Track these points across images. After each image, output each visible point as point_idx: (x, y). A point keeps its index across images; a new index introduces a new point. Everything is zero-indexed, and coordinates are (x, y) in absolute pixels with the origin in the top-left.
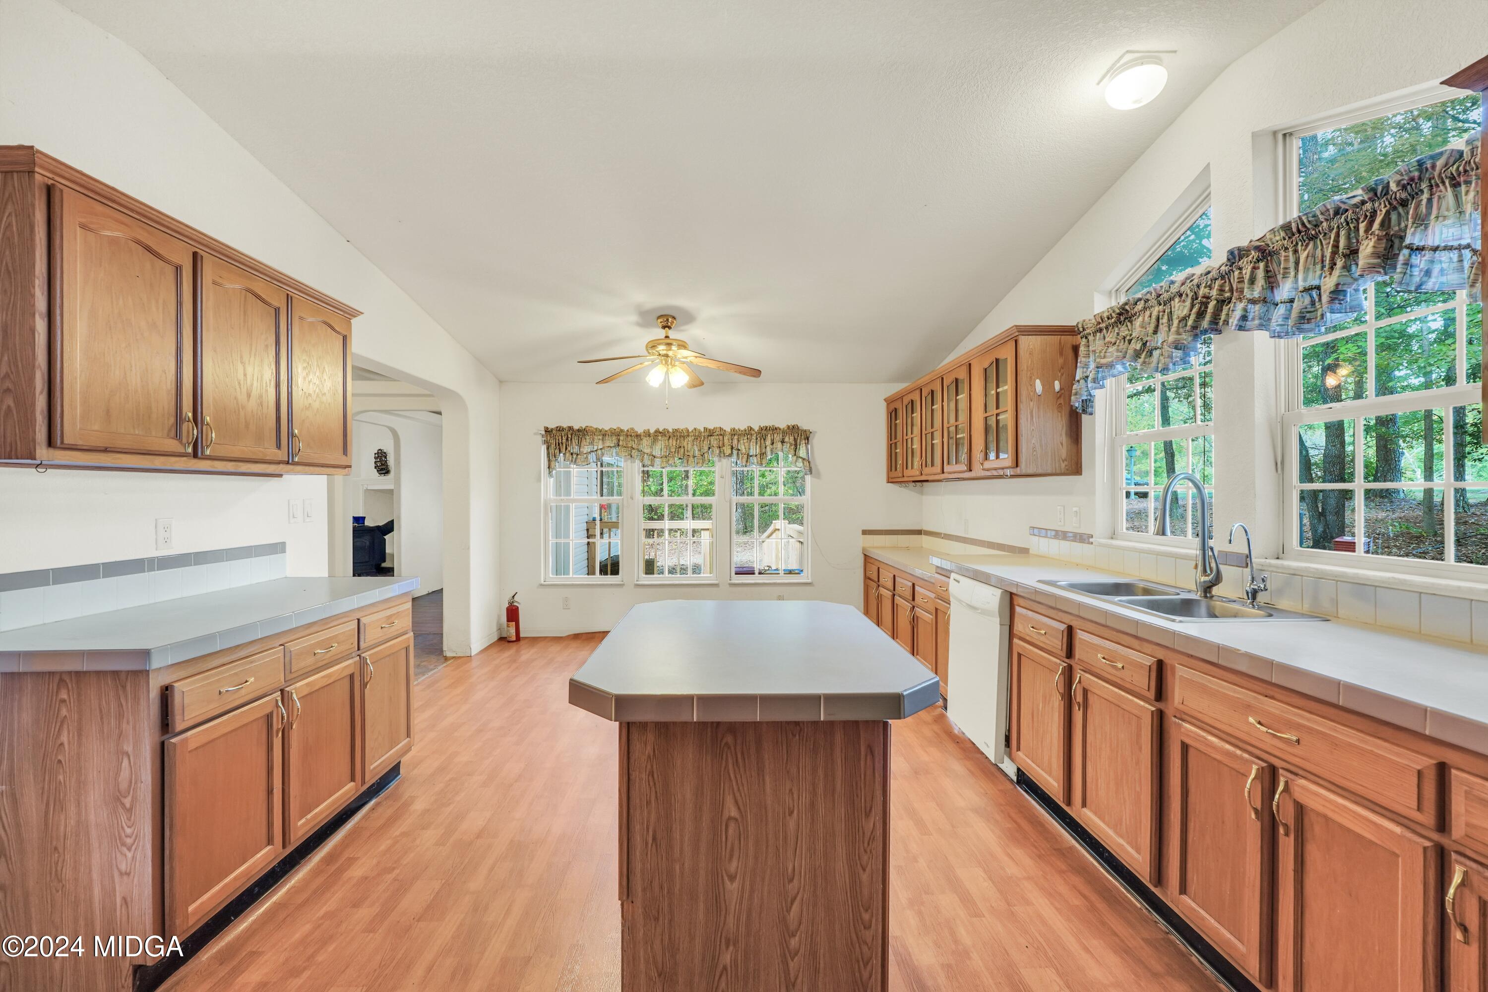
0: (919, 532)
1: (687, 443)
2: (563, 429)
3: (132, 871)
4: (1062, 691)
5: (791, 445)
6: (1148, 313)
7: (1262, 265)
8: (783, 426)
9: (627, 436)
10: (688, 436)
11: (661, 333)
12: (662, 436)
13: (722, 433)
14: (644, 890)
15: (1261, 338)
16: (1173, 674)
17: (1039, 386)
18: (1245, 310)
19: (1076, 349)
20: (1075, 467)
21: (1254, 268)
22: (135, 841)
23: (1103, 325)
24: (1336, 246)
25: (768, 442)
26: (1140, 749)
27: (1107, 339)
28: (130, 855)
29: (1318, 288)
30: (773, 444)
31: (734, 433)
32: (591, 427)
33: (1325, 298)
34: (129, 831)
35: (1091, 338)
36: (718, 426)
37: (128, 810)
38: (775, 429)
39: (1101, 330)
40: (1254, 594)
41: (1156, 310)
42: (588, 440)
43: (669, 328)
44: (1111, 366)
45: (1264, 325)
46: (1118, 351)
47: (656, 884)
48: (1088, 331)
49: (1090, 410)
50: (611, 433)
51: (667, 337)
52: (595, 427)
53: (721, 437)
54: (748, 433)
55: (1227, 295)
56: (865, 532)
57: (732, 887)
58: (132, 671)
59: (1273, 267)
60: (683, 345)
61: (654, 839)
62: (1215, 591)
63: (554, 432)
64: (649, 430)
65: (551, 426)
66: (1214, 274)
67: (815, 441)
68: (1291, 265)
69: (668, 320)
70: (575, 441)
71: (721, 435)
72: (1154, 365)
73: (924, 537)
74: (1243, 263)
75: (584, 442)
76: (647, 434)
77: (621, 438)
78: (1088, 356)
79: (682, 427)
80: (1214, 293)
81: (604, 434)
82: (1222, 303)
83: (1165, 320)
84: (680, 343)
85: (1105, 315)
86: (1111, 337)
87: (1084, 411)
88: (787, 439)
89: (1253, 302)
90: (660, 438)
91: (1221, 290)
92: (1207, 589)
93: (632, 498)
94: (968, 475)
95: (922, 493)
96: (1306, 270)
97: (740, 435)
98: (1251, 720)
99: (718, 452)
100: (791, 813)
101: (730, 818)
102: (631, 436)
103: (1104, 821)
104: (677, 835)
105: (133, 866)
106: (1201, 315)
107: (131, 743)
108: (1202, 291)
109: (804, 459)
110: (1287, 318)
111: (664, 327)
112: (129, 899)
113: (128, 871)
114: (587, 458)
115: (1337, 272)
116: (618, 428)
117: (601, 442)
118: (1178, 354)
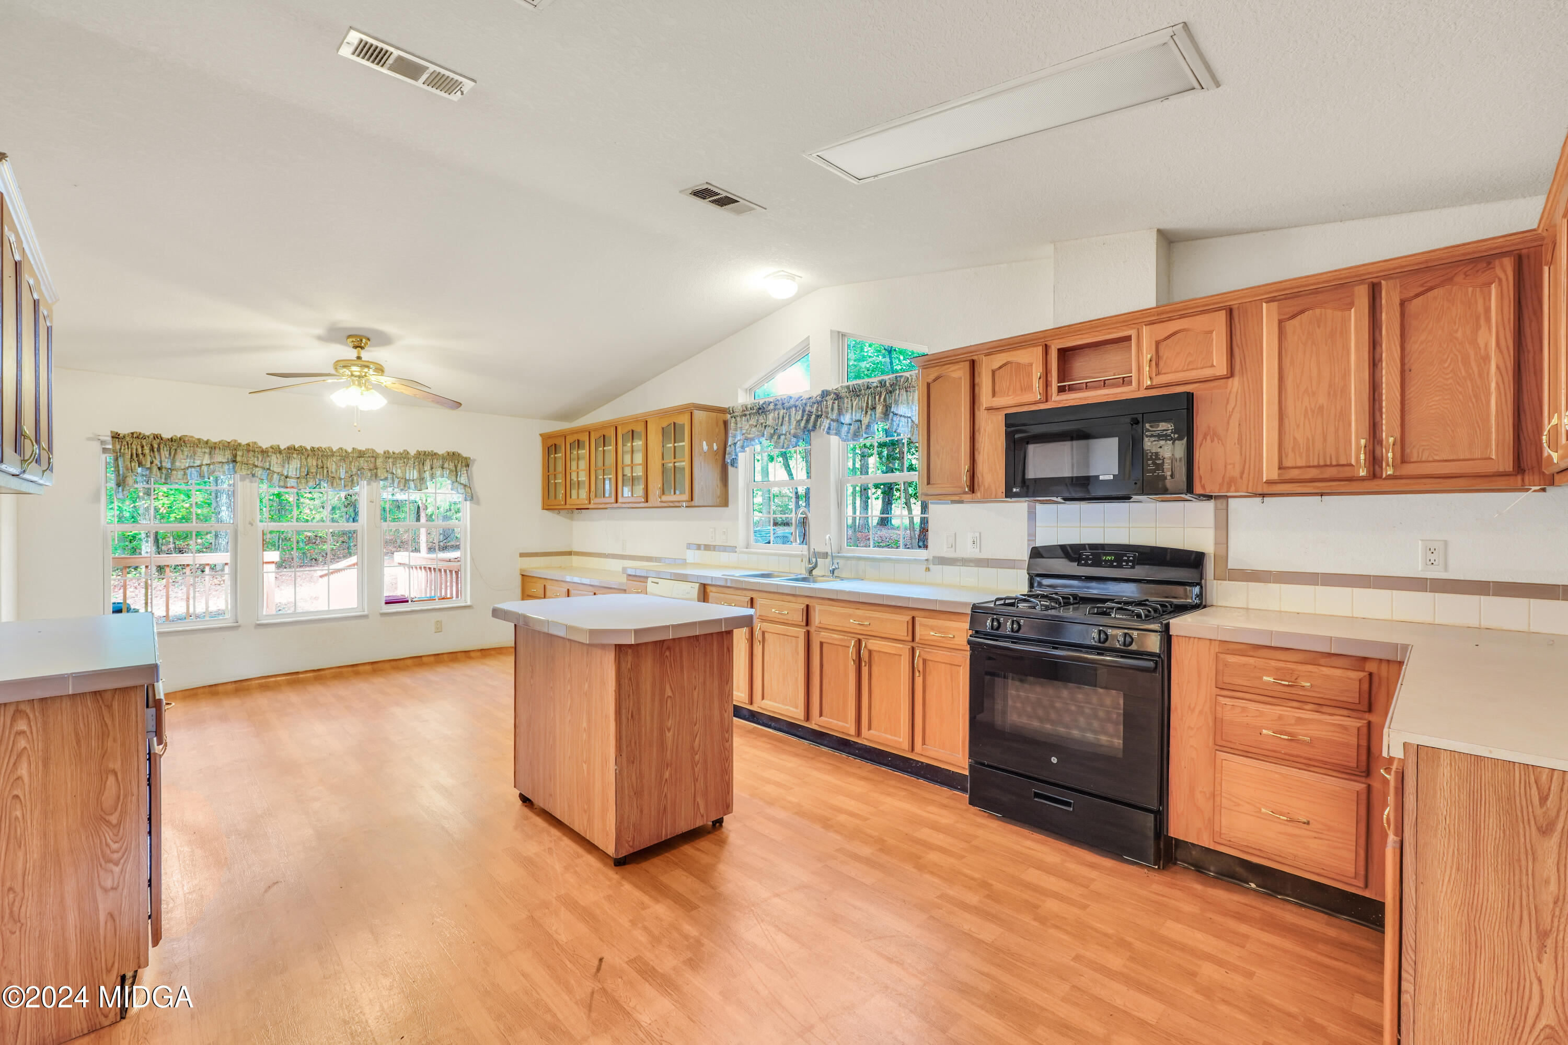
0: (570, 553)
1: (332, 465)
2: (144, 437)
3: (121, 884)
4: (747, 637)
5: (451, 471)
6: (777, 412)
7: (836, 402)
8: (441, 451)
9: (248, 451)
10: (333, 455)
11: (352, 354)
12: (298, 454)
13: (375, 456)
14: (627, 747)
15: (834, 439)
16: (814, 610)
17: (705, 447)
18: (830, 424)
19: (726, 423)
20: (724, 502)
21: (833, 403)
22: (123, 856)
23: (747, 413)
24: (867, 403)
25: (427, 467)
26: (798, 654)
27: (751, 422)
28: (117, 870)
29: (861, 421)
30: (432, 468)
31: (387, 455)
32: (192, 437)
33: (864, 427)
34: (115, 846)
35: (738, 419)
36: (370, 448)
37: (115, 826)
38: (434, 455)
39: (745, 415)
40: (833, 572)
41: (782, 412)
42: (186, 453)
43: (362, 348)
44: (752, 439)
45: (838, 433)
46: (758, 431)
47: (633, 741)
48: (736, 414)
49: (735, 465)
50: (224, 446)
51: (359, 358)
52: (197, 437)
53: (373, 460)
54: (404, 456)
55: (820, 413)
56: (522, 555)
57: (669, 735)
58: (120, 689)
59: (841, 404)
60: (380, 370)
61: (632, 716)
62: (814, 572)
63: (128, 439)
64: (279, 446)
65: (123, 431)
66: (814, 400)
67: (475, 468)
68: (850, 406)
69: (361, 340)
70: (165, 453)
71: (373, 457)
72: (781, 444)
73: (574, 557)
74: (828, 398)
75: (180, 455)
76: (277, 450)
77: (239, 453)
78: (736, 430)
79: (324, 445)
80: (814, 410)
81: (213, 448)
82: (818, 417)
83: (787, 419)
84: (379, 366)
85: (749, 406)
86: (753, 421)
87: (732, 465)
88: (446, 465)
89: (833, 420)
90: (295, 456)
91: (817, 410)
92: (810, 572)
93: (251, 524)
94: (646, 505)
95: (572, 519)
96: (856, 411)
97: (395, 458)
98: (851, 621)
99: (369, 475)
100: (695, 689)
101: (668, 697)
102: (254, 451)
103: (776, 702)
104: (643, 712)
105: (122, 878)
106: (808, 421)
107: (119, 759)
108: (808, 408)
109: (465, 486)
110: (848, 432)
111: (355, 347)
112: (116, 913)
113: (115, 886)
114: (185, 474)
115: (868, 416)
116: (235, 441)
117: (207, 456)
118: (794, 440)
